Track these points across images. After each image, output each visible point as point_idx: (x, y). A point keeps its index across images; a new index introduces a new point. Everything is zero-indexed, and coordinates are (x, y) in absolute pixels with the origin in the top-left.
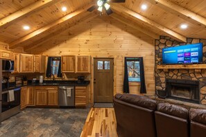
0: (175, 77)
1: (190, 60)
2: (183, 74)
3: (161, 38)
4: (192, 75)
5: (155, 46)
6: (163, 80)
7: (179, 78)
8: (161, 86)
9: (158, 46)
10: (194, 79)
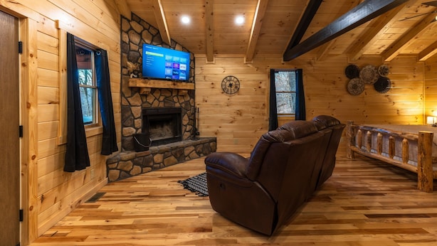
0: (156, 104)
1: (178, 75)
2: (166, 97)
3: (133, 20)
4: (175, 99)
5: (121, 31)
6: (137, 111)
7: (162, 105)
8: (133, 126)
9: (127, 32)
10: (177, 105)
